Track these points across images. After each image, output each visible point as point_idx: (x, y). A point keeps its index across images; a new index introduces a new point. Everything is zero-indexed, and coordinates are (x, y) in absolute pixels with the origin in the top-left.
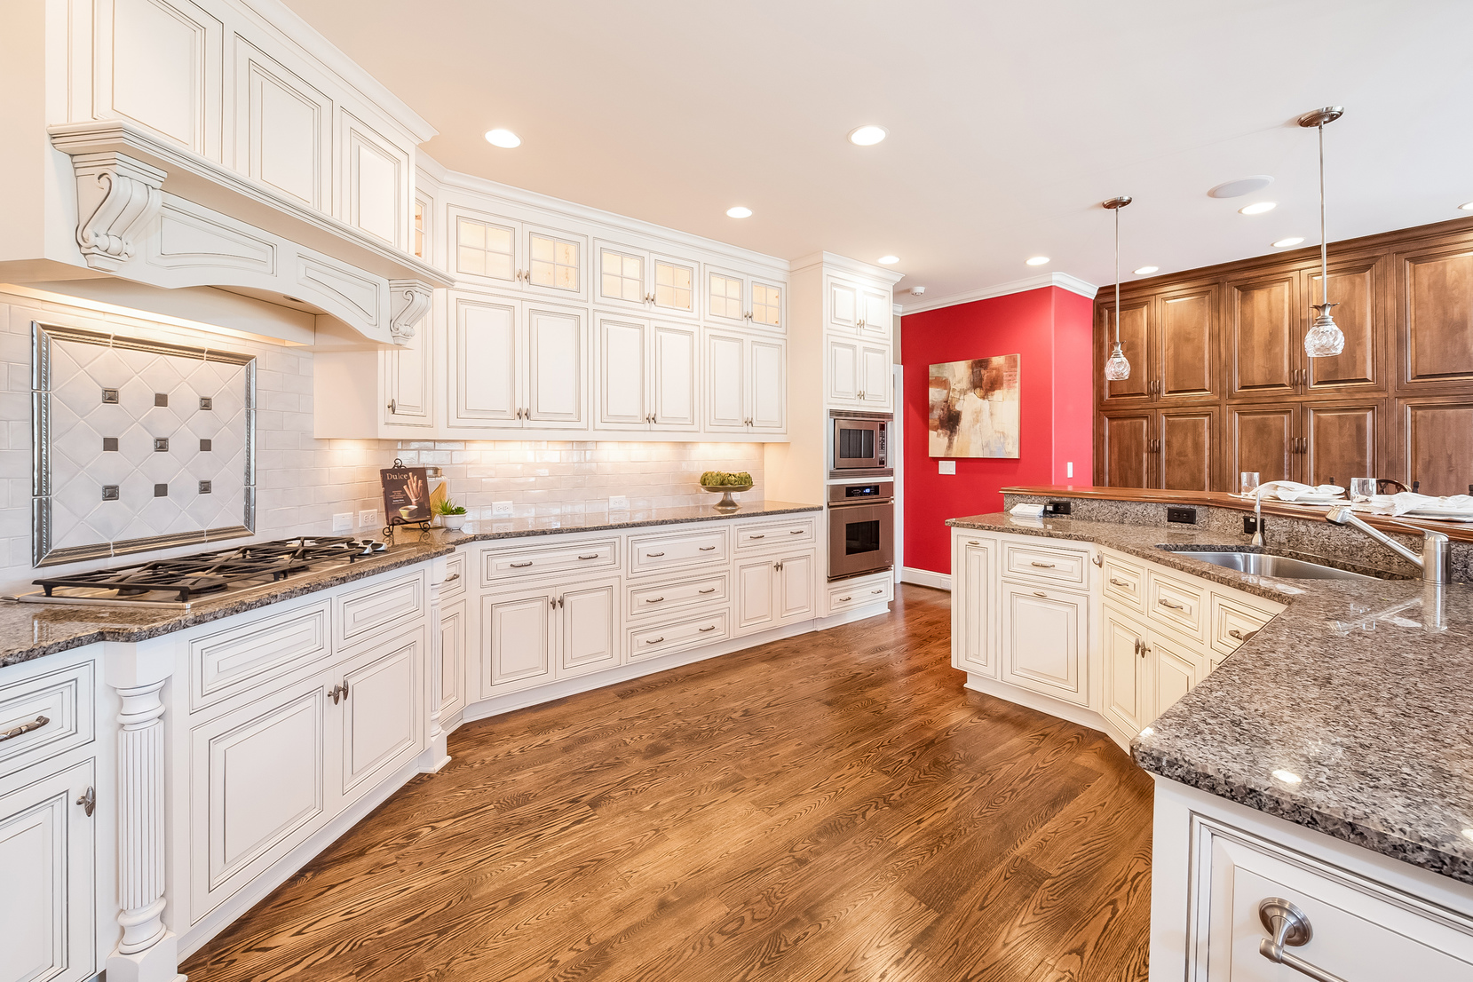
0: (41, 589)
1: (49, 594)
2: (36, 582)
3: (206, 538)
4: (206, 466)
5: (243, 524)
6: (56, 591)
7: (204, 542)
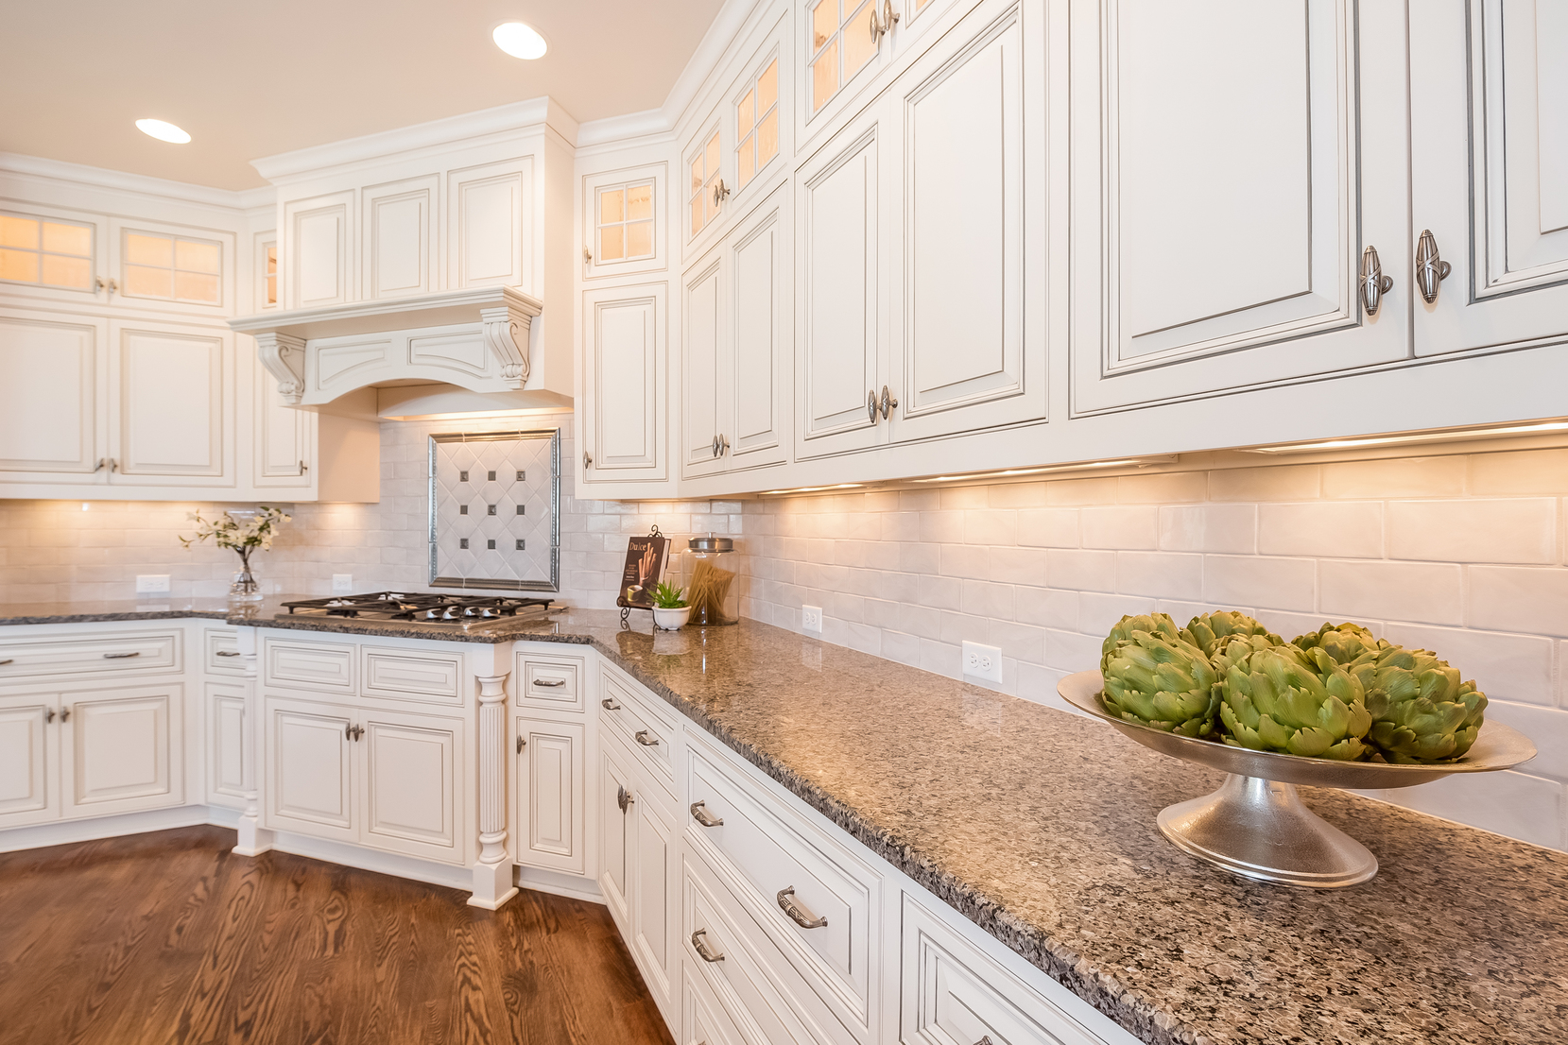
0: (286, 610)
1: (291, 612)
2: (283, 605)
3: (520, 587)
4: (521, 527)
5: (549, 580)
6: (295, 610)
7: (517, 590)
